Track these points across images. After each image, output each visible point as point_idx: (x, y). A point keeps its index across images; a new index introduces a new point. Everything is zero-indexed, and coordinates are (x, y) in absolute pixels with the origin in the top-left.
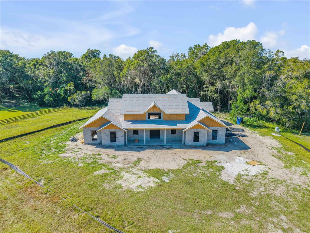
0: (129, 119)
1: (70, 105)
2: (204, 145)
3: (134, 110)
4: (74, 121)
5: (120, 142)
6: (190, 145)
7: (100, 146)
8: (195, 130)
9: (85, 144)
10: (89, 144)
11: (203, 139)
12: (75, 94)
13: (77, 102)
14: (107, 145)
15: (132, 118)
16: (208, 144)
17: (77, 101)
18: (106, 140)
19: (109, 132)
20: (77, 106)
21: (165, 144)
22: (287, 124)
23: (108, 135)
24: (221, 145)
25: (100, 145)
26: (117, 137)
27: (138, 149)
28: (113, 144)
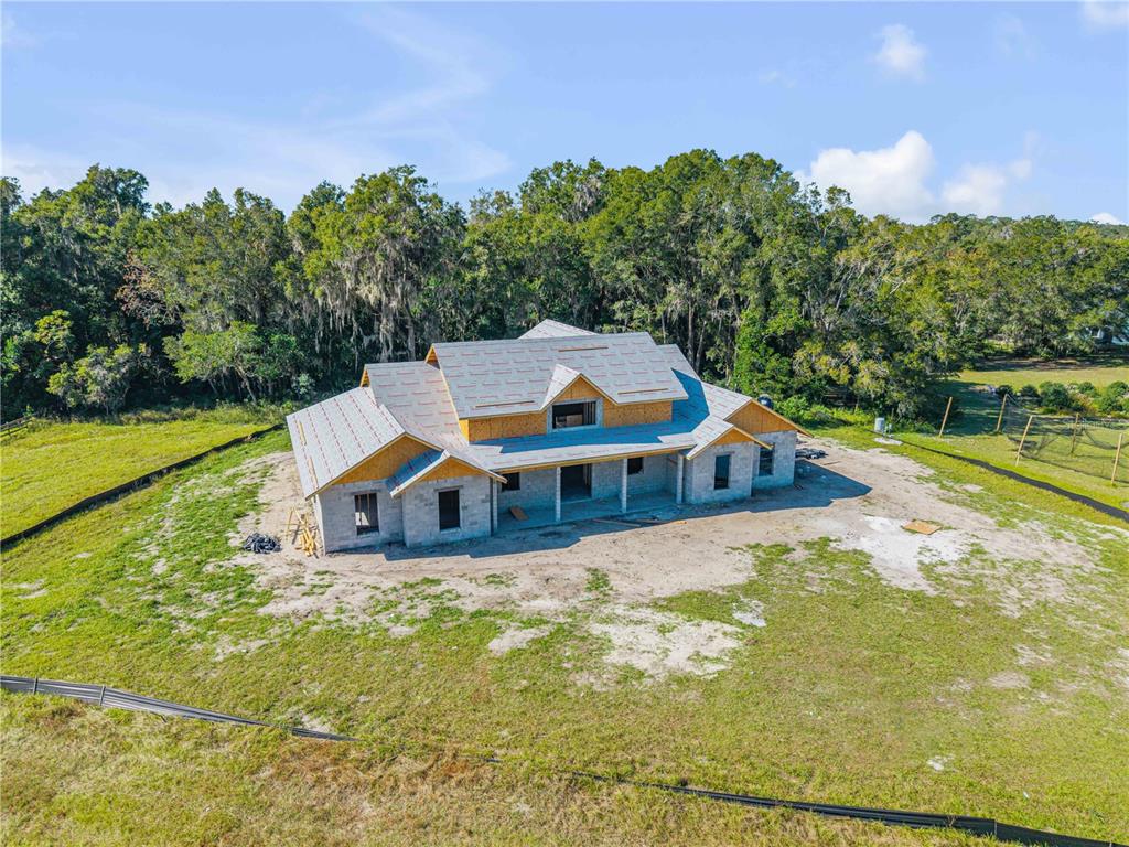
0: (487, 436)
1: (57, 409)
2: (745, 494)
3: (502, 400)
4: (160, 473)
5: (476, 523)
6: (703, 501)
7: (397, 550)
8: (721, 451)
9: (331, 552)
10: (345, 550)
11: (743, 475)
12: (84, 362)
13: (94, 395)
14: (429, 543)
15: (497, 431)
16: (755, 492)
17: (93, 388)
18: (422, 521)
19: (436, 490)
20: (89, 412)
21: (624, 512)
22: (902, 408)
23: (431, 504)
24: (786, 488)
25: (397, 547)
26: (465, 508)
27: (543, 541)
28: (450, 535)
